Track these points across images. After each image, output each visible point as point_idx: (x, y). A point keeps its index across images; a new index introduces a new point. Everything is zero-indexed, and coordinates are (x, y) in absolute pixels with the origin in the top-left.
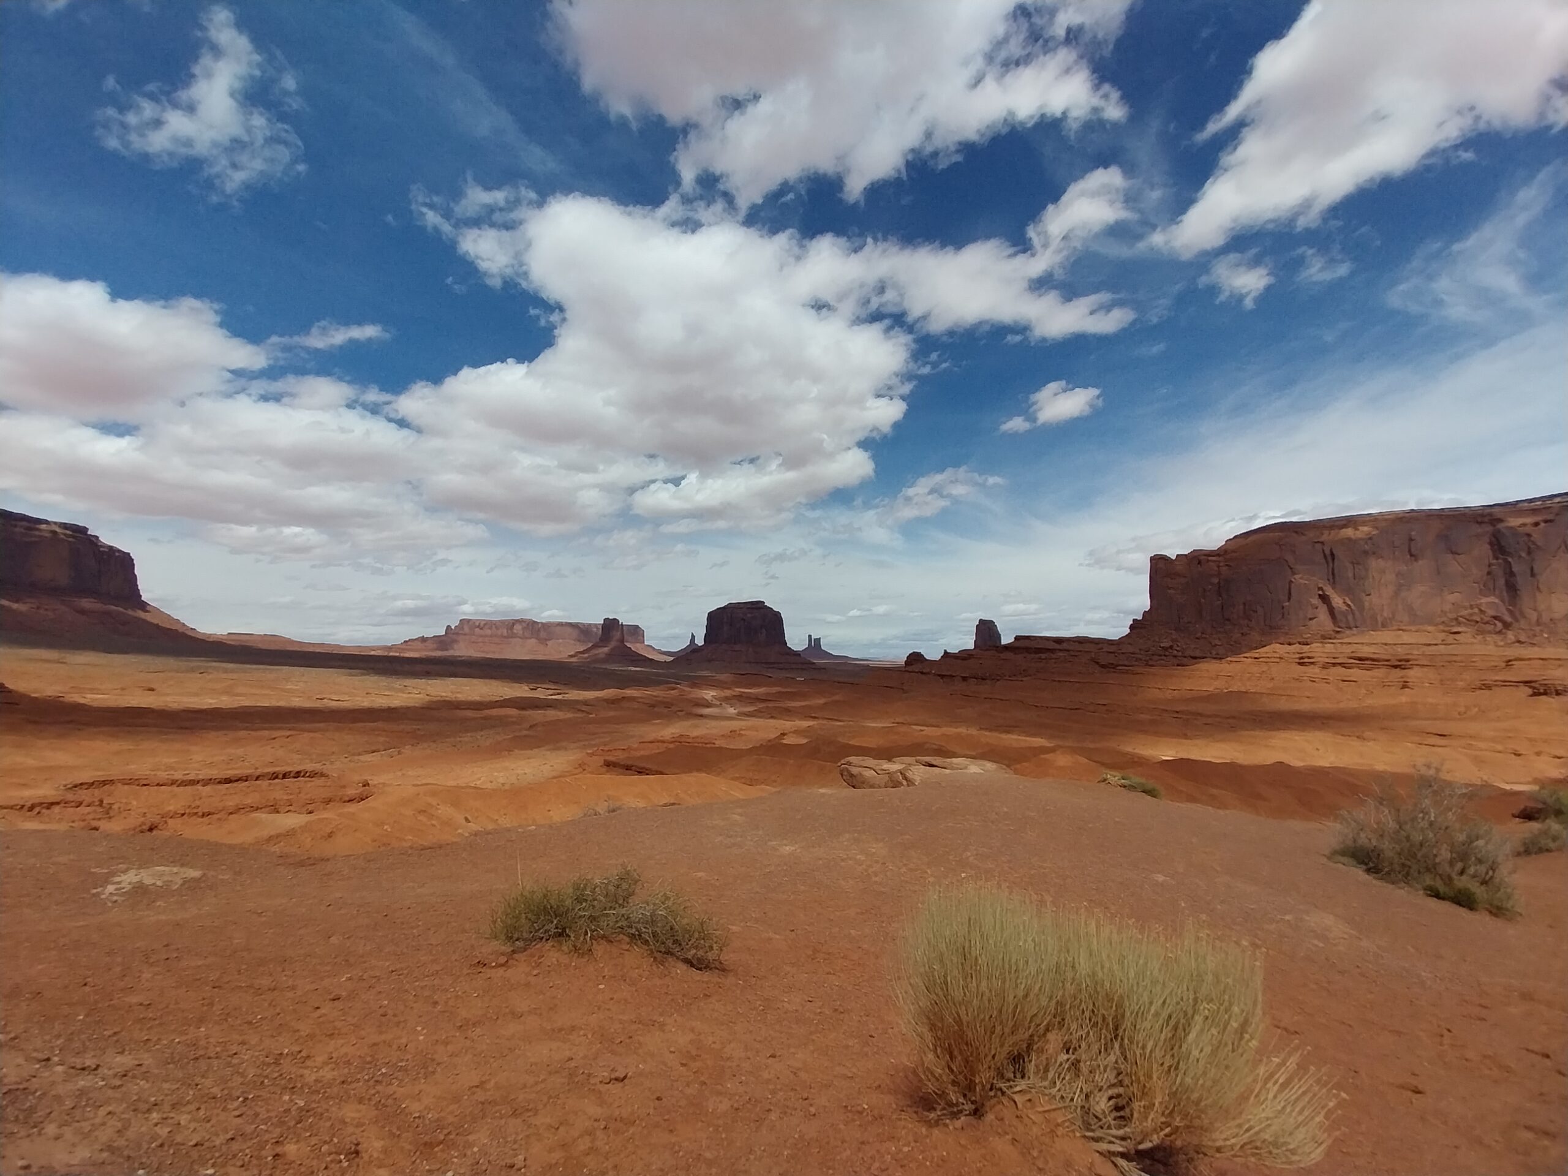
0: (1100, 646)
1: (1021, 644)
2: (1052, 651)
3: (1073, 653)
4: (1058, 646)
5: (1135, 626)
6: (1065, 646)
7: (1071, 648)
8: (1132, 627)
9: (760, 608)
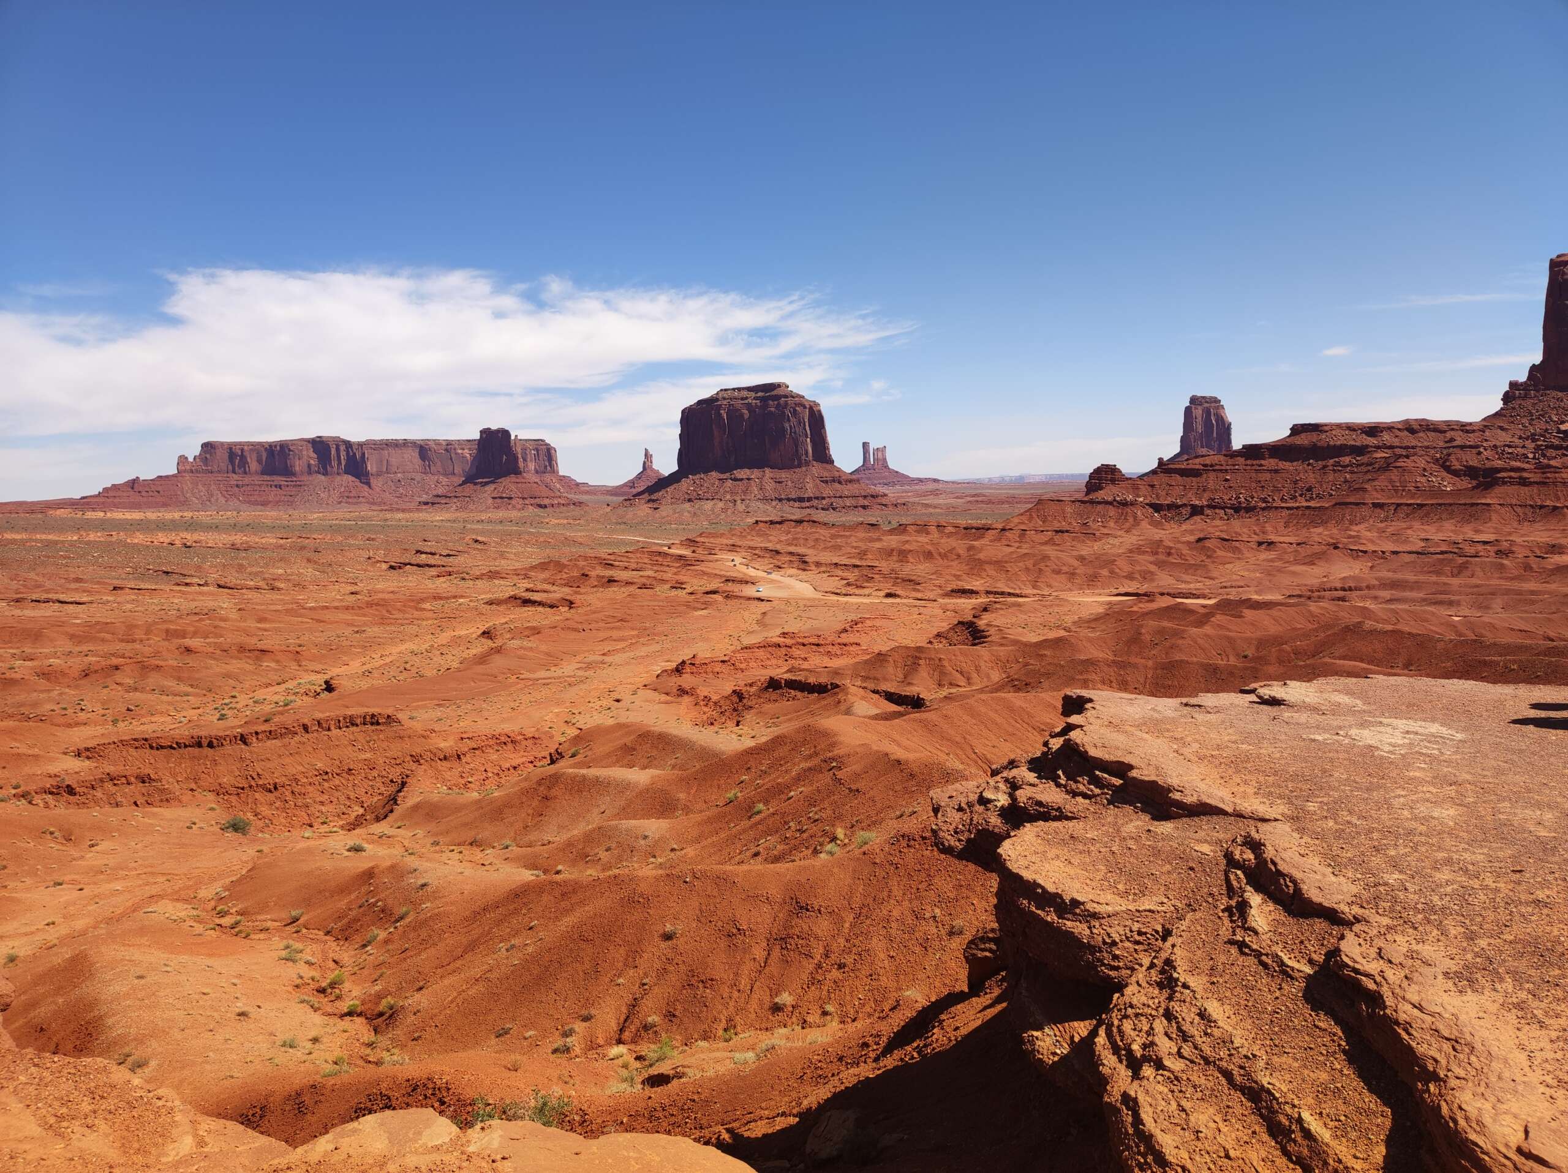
0: (1449, 435)
1: (1303, 440)
2: (1360, 450)
3: (1398, 451)
4: (1371, 441)
5: (1513, 394)
6: (1386, 437)
7: (1396, 442)
8: (1507, 398)
9: (778, 397)
